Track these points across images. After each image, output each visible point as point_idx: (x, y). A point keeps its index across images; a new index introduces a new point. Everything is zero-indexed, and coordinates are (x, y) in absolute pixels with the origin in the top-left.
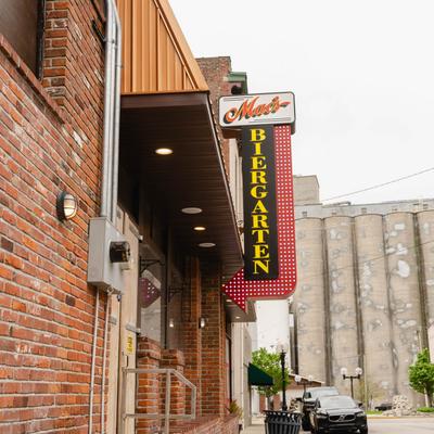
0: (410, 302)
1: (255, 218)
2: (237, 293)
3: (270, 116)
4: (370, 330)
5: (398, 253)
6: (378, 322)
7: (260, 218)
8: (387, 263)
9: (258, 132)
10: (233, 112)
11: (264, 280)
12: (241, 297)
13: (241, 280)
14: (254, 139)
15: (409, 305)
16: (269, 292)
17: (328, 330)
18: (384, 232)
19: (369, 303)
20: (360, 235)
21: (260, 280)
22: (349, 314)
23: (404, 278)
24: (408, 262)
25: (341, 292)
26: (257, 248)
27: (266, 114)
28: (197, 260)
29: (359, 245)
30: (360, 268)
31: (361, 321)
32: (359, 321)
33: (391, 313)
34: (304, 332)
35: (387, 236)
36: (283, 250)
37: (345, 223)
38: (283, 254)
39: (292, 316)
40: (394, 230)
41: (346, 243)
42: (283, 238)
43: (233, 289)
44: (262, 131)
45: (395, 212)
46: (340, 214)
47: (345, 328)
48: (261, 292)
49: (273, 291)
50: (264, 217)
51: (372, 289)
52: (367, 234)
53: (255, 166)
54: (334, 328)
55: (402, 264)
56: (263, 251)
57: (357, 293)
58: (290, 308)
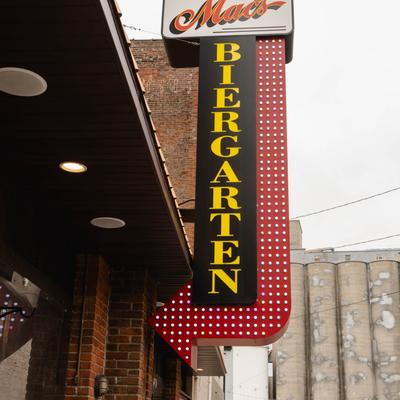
0: (395, 355)
1: (217, 192)
2: (176, 329)
3: (251, 23)
4: (353, 383)
5: (383, 303)
6: (362, 375)
7: (225, 192)
8: (371, 313)
9: (228, 48)
10: (187, 15)
11: (230, 306)
12: (184, 337)
13: (185, 306)
14: (220, 58)
15: (393, 359)
16: (237, 329)
17: (309, 382)
18: (368, 280)
19: (351, 354)
20: (343, 282)
21: (222, 306)
22: (331, 365)
23: (389, 330)
24: (392, 312)
25: (322, 341)
26: (218, 246)
27: (243, 19)
28: (101, 262)
29: (342, 293)
30: (343, 317)
31: (344, 374)
32: (342, 373)
33: (374, 366)
34: (283, 383)
35: (371, 285)
36: (267, 251)
37: (329, 270)
38: (267, 259)
39: (271, 365)
40: (378, 278)
41: (329, 290)
42: (266, 229)
43: (169, 321)
44: (235, 47)
45: (380, 260)
46: (324, 260)
47: (326, 380)
48: (222, 329)
49: (245, 329)
50: (233, 191)
51: (355, 340)
52: (351, 282)
53: (221, 103)
54: (315, 379)
55: (386, 314)
56: (229, 252)
57: (340, 344)
58: (269, 356)
